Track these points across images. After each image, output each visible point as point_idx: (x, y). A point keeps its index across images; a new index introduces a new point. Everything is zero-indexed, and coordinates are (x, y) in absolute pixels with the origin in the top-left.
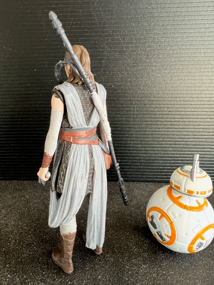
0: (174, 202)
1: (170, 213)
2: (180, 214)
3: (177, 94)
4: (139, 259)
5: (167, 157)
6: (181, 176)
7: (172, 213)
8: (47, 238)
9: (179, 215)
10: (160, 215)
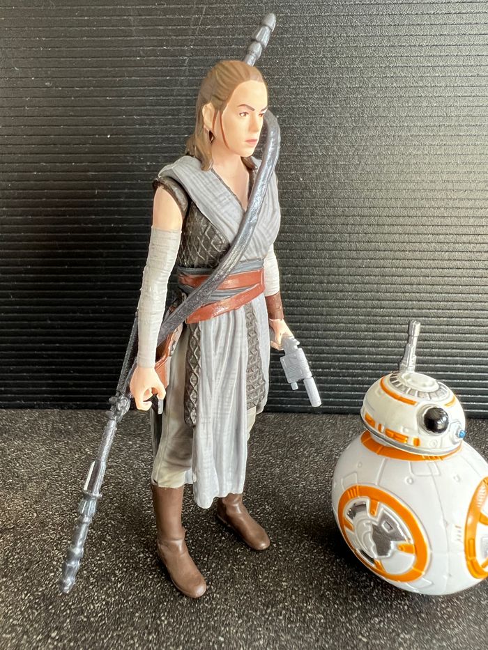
4: (389, 615)
8: (148, 560)
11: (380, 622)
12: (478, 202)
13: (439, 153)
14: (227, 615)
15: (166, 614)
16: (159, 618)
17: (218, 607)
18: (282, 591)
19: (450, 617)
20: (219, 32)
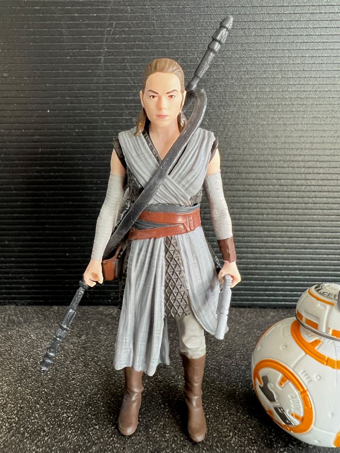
0: (306, 353)
1: (300, 373)
2: (320, 376)
3: (294, 155)
5: (276, 265)
6: (319, 304)
7: (304, 374)
9: (318, 378)
10: (280, 375)
12: (306, 157)
13: (278, 123)
18: (165, 441)
20: (124, 40)
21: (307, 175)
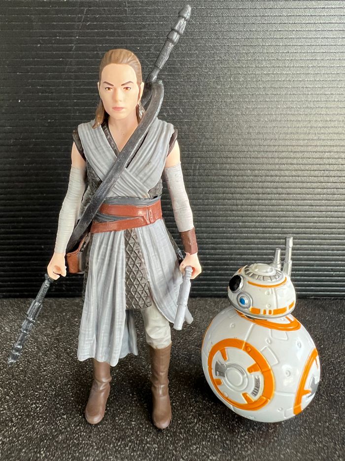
11: (197, 448)
13: (252, 113)
14: (89, 448)
15: (45, 449)
16: (40, 452)
17: (84, 442)
18: (131, 429)
19: (246, 442)
20: (95, 27)
21: (281, 166)
